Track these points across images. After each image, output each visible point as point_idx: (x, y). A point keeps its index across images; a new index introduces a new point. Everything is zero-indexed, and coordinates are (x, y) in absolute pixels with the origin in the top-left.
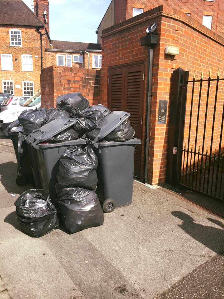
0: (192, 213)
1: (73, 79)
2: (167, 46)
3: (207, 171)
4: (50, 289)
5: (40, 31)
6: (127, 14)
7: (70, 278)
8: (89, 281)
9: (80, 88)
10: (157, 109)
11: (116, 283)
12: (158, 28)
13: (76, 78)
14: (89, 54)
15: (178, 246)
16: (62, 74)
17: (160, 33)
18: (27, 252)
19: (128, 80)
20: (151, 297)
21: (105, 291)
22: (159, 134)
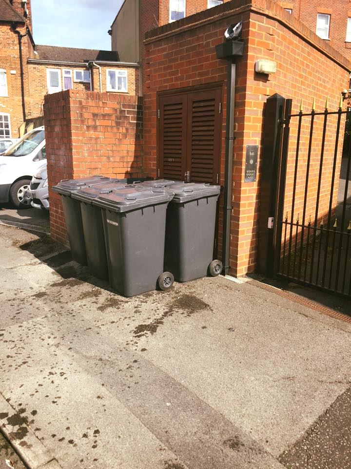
0: (307, 318)
1: (101, 112)
2: (259, 60)
3: (310, 252)
4: (123, 451)
5: (18, 29)
6: (160, 4)
7: (151, 431)
8: (181, 433)
9: (112, 127)
10: (244, 160)
11: (222, 434)
12: (243, 30)
13: (107, 110)
14: (100, 68)
15: (300, 369)
16: (83, 104)
17: (248, 39)
18: (70, 395)
19: (194, 112)
20: (280, 451)
21: (209, 447)
22: (248, 198)
